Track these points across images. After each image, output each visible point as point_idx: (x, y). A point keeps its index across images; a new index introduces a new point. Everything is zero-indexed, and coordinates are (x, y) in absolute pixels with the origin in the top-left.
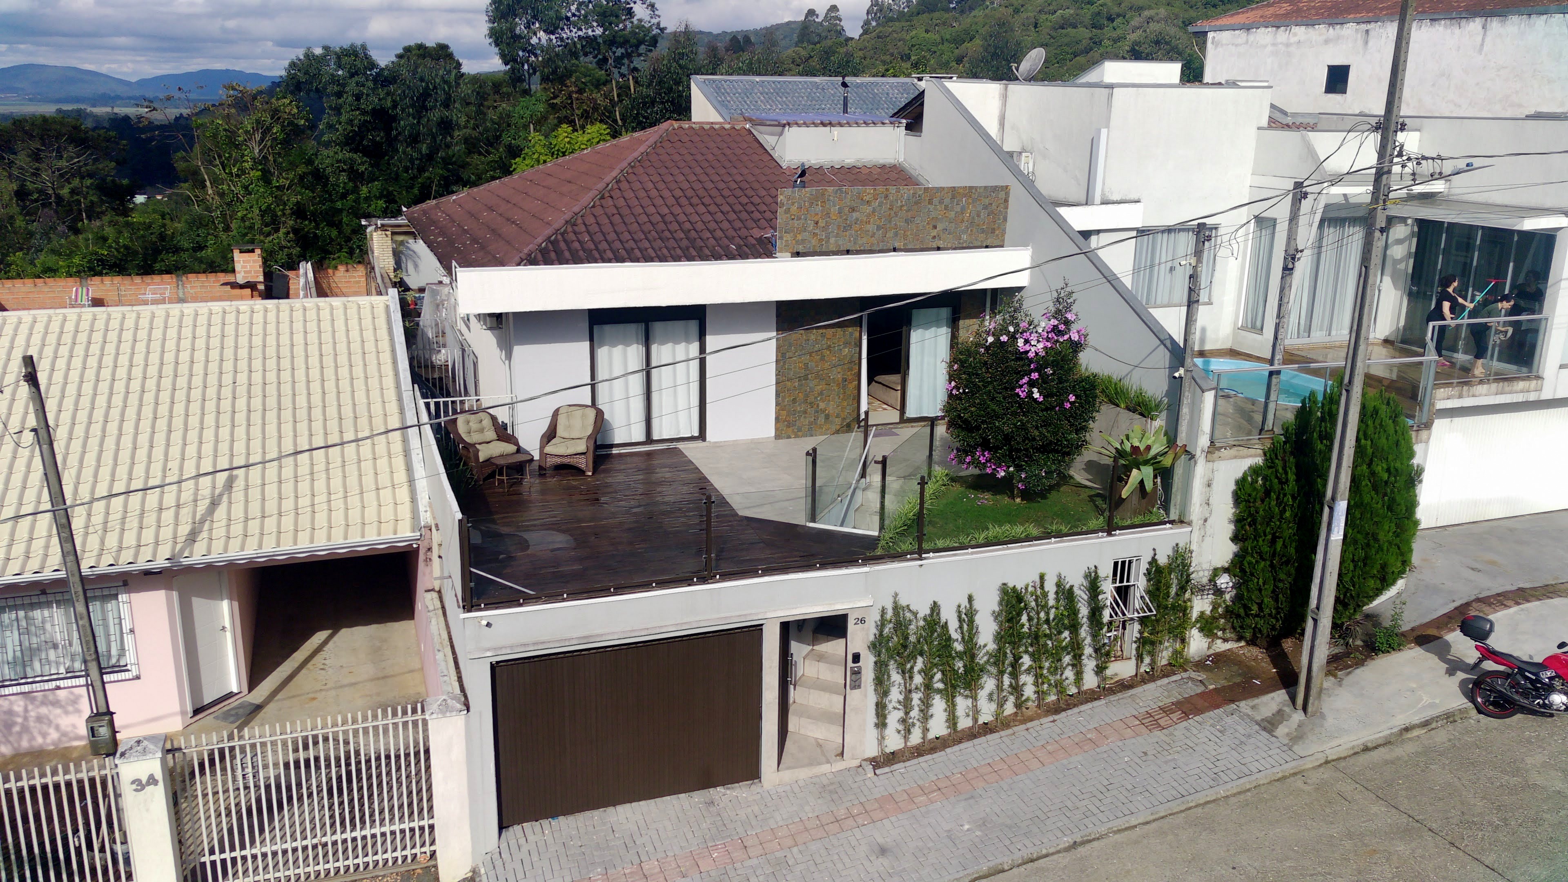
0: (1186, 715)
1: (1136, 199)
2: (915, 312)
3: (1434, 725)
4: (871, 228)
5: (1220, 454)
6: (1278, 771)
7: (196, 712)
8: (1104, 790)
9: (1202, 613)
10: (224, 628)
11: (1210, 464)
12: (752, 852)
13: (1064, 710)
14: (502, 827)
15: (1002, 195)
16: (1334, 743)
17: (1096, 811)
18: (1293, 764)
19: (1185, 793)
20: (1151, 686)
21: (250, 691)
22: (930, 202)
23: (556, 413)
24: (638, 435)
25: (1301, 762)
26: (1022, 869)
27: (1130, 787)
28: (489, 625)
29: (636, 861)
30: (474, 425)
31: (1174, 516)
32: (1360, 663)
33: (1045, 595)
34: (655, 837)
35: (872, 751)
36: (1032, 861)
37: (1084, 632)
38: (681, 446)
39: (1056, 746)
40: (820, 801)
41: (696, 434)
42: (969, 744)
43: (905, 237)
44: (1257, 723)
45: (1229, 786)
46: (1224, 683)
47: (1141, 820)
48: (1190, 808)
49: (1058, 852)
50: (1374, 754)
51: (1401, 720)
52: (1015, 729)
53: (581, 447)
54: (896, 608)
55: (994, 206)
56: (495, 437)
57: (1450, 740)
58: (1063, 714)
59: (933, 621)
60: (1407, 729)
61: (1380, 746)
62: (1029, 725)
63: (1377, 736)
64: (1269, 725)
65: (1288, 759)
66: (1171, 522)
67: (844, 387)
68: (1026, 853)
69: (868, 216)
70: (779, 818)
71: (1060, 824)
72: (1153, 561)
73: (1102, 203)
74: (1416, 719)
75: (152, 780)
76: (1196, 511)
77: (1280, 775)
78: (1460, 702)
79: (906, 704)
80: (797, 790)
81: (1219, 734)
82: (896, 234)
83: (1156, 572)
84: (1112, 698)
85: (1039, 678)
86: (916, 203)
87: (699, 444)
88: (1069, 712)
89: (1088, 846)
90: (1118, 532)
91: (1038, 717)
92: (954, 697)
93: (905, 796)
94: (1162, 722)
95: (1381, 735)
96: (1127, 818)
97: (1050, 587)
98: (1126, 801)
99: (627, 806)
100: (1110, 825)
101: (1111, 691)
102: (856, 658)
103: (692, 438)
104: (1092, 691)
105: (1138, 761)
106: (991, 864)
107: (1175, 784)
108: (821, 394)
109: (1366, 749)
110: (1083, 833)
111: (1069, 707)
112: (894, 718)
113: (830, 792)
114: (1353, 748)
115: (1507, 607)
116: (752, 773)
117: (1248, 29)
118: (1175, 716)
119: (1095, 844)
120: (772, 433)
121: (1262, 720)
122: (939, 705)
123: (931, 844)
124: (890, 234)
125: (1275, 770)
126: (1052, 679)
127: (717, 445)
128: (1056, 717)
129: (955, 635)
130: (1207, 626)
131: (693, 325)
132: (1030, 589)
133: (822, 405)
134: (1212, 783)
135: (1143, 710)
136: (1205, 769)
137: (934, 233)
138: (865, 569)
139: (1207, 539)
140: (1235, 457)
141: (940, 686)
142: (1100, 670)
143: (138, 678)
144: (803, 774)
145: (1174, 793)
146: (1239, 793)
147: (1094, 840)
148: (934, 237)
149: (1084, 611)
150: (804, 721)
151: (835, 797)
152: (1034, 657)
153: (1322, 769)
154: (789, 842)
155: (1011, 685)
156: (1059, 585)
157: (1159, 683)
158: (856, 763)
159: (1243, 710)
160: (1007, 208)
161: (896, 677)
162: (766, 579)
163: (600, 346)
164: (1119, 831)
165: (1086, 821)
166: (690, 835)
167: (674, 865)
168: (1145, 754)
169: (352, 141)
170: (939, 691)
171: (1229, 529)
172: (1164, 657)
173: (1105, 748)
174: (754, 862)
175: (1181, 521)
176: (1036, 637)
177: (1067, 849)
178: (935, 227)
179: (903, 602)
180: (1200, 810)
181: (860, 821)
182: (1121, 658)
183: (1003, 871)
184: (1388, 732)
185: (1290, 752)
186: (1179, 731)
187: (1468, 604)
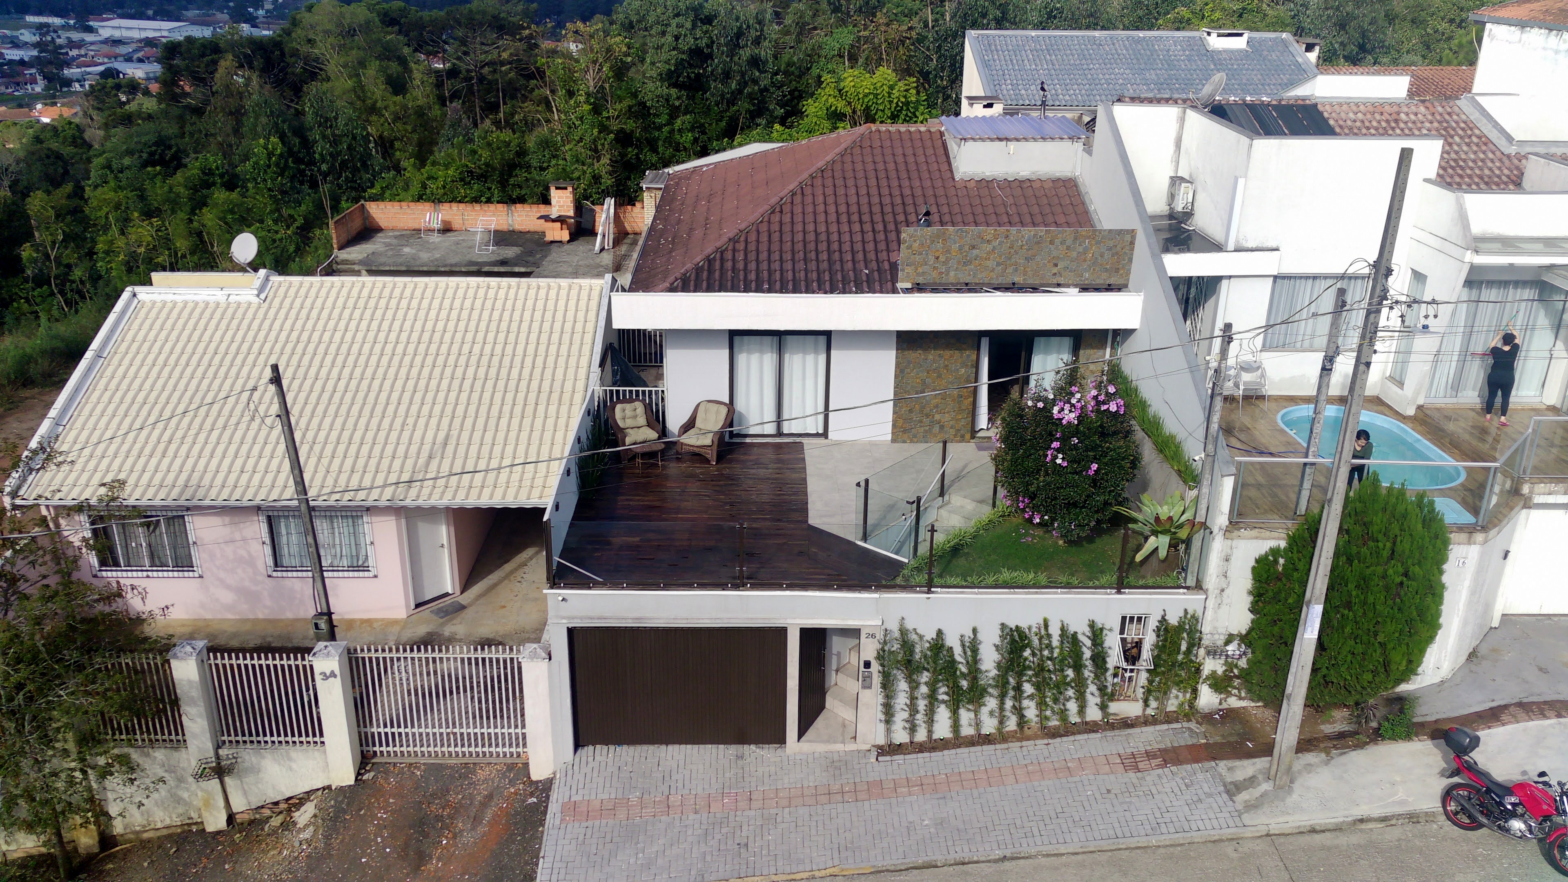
0: (1165, 763)
1: (1274, 246)
2: (1036, 339)
3: (1393, 822)
4: (990, 264)
5: (1239, 533)
6: (1216, 834)
7: (418, 606)
8: (1053, 816)
9: (1214, 672)
10: (442, 546)
11: (1229, 542)
12: (754, 804)
13: (1061, 736)
14: (578, 745)
15: (1128, 238)
16: (1281, 820)
17: (1036, 833)
18: (1235, 830)
19: (1120, 835)
20: (1150, 729)
21: (462, 593)
22: (1052, 242)
23: (698, 406)
24: (770, 429)
25: (1240, 830)
26: (951, 869)
27: (1077, 819)
28: (563, 600)
29: (666, 793)
30: (628, 413)
31: (1191, 582)
32: (1360, 746)
33: (1049, 636)
34: (687, 777)
35: (881, 741)
36: (963, 864)
37: (1088, 673)
38: (805, 441)
39: (1037, 768)
40: (824, 774)
41: (821, 431)
42: (966, 750)
43: (1025, 273)
44: (1225, 786)
45: (1163, 837)
46: (1218, 739)
47: (1071, 850)
48: (1120, 849)
49: (989, 861)
50: (1317, 837)
51: (1362, 811)
52: (1011, 744)
53: (707, 441)
54: (903, 632)
55: (1119, 248)
56: (645, 423)
57: (1398, 840)
58: (1058, 740)
59: (938, 645)
60: (1362, 821)
61: (1329, 830)
62: (1024, 743)
63: (1327, 821)
64: (1233, 789)
65: (1231, 824)
66: (1188, 588)
67: (959, 403)
68: (958, 857)
69: (988, 253)
70: (786, 781)
71: (1000, 838)
72: (1163, 620)
73: (1235, 251)
74: (1376, 813)
75: (333, 674)
76: (1211, 580)
77: (1216, 838)
78: (1433, 804)
79: (913, 709)
80: (810, 760)
81: (1183, 787)
82: (1016, 270)
83: (1165, 630)
84: (1109, 733)
85: (1042, 705)
86: (1038, 243)
87: (822, 441)
88: (1065, 739)
89: (1014, 863)
90: (1127, 591)
91: (1035, 737)
92: (958, 708)
93: (892, 785)
94: (1141, 765)
95: (1333, 821)
96: (1058, 846)
97: (1055, 631)
98: (1065, 830)
99: (676, 747)
100: (1041, 848)
101: (1111, 726)
102: (867, 665)
103: (817, 435)
104: (1095, 723)
105: (1098, 796)
106: (926, 859)
107: (1117, 825)
108: (937, 406)
109: (1313, 831)
110: (1014, 850)
111: (1066, 734)
112: (901, 716)
113: (836, 768)
114: (1299, 827)
115: (1545, 717)
116: (780, 739)
117: (1523, 27)
118: (1158, 761)
119: (1022, 862)
120: (889, 437)
121: (1231, 783)
122: (943, 714)
123: (890, 830)
124: (1010, 270)
125: (1212, 832)
126: (1056, 707)
127: (838, 444)
128: (1050, 741)
129: (958, 658)
130: (1220, 684)
131: (823, 339)
132: (1034, 630)
133: (937, 417)
134: (1150, 832)
135: (1129, 751)
136: (1151, 817)
137: (1055, 270)
138: (876, 595)
139: (1223, 607)
140: (1257, 538)
141: (946, 698)
142: (1103, 707)
143: (376, 576)
144: (821, 748)
145: (1111, 832)
146: (1172, 846)
147: (1023, 858)
148: (1055, 274)
149: (1087, 654)
150: (837, 703)
151: (837, 772)
152: (1038, 687)
153: (1259, 841)
154: (785, 802)
155: (1014, 707)
156: (1063, 629)
157: (1158, 727)
158: (868, 747)
159: (1219, 769)
160: (1132, 249)
161: (903, 685)
162: (788, 593)
163: (741, 352)
164: (1048, 855)
165: (1024, 841)
166: (714, 780)
167: (692, 802)
168: (1109, 791)
169: (671, 78)
170: (944, 702)
171: (1247, 601)
172: (1172, 705)
173: (1077, 779)
174: (752, 813)
175: (1199, 586)
176: (1041, 669)
177: (996, 861)
178: (1056, 265)
179: (909, 625)
180: (1127, 853)
181: (846, 798)
182: (1127, 698)
183: (937, 867)
184: (1341, 820)
185: (1237, 819)
186: (1152, 776)
187: (1506, 707)
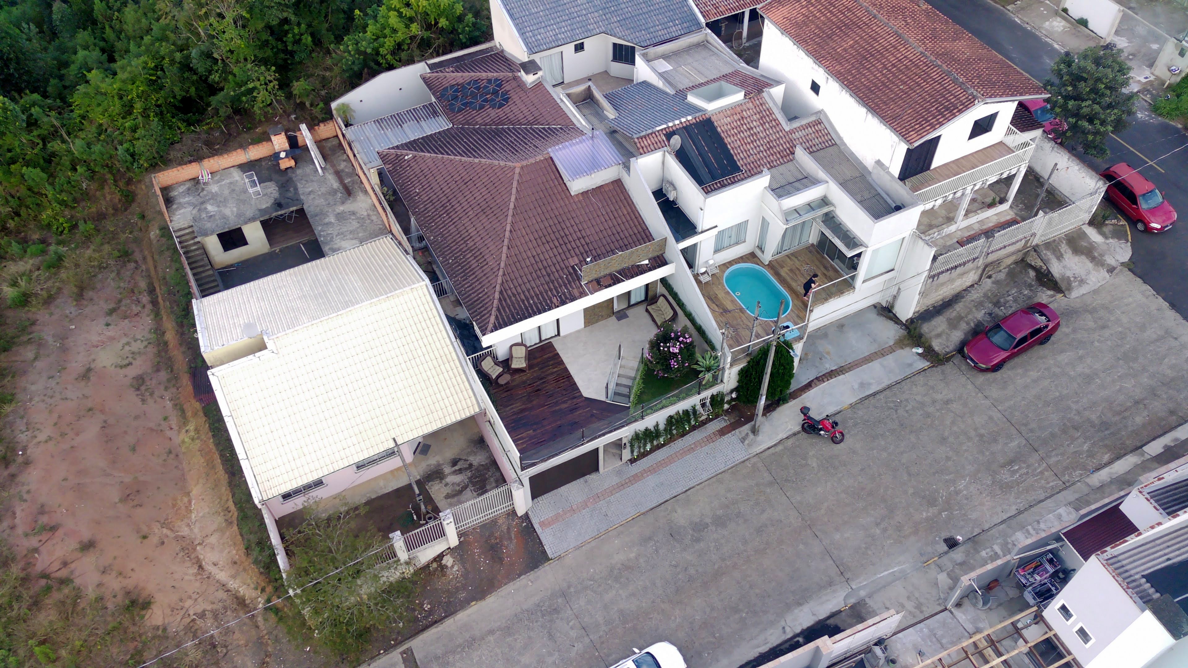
0: (720, 436)
1: (716, 225)
3: (790, 438)
4: (616, 265)
5: (733, 366)
7: (414, 454)
9: (728, 400)
11: (730, 369)
12: (600, 499)
14: (533, 498)
16: (760, 446)
17: (693, 479)
18: (747, 455)
19: (716, 469)
22: (637, 251)
25: (750, 455)
27: (702, 467)
30: (487, 363)
32: (774, 409)
33: (680, 415)
34: (574, 496)
35: (630, 458)
36: (676, 496)
38: (552, 340)
39: (683, 451)
40: (617, 477)
42: (658, 451)
44: (739, 439)
45: (728, 465)
46: (733, 421)
50: (771, 451)
51: (781, 436)
52: (671, 444)
53: (524, 365)
60: (781, 441)
61: (773, 447)
62: (675, 442)
64: (743, 440)
66: (718, 384)
68: (673, 495)
70: (606, 485)
72: (712, 395)
73: (702, 232)
74: (785, 436)
76: (726, 379)
77: (743, 461)
80: (609, 474)
81: (729, 445)
86: (632, 253)
87: (558, 337)
88: (687, 436)
89: (690, 491)
90: (701, 393)
91: (677, 439)
92: (653, 442)
93: (640, 474)
94: (714, 440)
95: (774, 443)
96: (700, 480)
97: (681, 412)
99: (565, 486)
101: (699, 426)
103: (556, 336)
105: (705, 456)
107: (714, 466)
109: (769, 448)
110: (689, 486)
113: (619, 474)
114: (764, 448)
116: (597, 469)
119: (693, 489)
121: (741, 437)
122: (649, 445)
123: (648, 493)
125: (741, 459)
127: (565, 337)
128: (682, 438)
132: (675, 415)
134: (724, 464)
135: (708, 434)
136: (723, 459)
139: (729, 384)
140: (738, 365)
144: (611, 468)
148: (639, 259)
149: (691, 413)
152: (676, 426)
153: (755, 458)
155: (669, 434)
158: (626, 461)
159: (737, 433)
164: (698, 485)
165: (690, 483)
166: (582, 494)
168: (708, 453)
171: (736, 381)
174: (601, 502)
175: (722, 382)
176: (677, 423)
177: (684, 492)
180: (720, 475)
181: (629, 485)
184: (776, 441)
185: (747, 451)
186: (717, 443)
187: (812, 381)
